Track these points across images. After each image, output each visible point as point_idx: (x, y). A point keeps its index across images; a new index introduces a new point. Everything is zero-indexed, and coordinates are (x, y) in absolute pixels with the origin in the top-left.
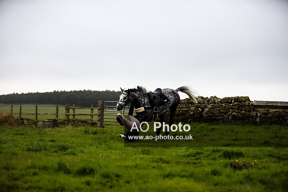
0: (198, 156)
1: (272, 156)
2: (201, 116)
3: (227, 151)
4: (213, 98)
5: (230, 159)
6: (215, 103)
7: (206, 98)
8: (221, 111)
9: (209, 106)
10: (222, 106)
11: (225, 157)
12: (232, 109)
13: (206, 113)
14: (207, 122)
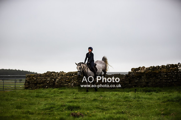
0: (52, 109)
1: (98, 108)
2: (54, 84)
3: (70, 106)
4: (62, 72)
5: (72, 110)
6: (62, 75)
7: (57, 73)
8: (66, 80)
9: (59, 78)
10: (67, 78)
11: (69, 109)
12: (73, 79)
13: (57, 82)
14: (58, 88)
